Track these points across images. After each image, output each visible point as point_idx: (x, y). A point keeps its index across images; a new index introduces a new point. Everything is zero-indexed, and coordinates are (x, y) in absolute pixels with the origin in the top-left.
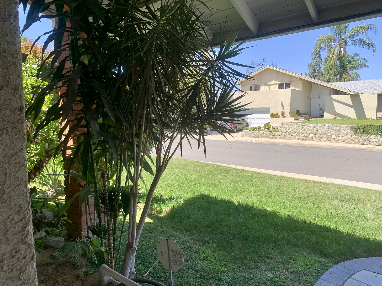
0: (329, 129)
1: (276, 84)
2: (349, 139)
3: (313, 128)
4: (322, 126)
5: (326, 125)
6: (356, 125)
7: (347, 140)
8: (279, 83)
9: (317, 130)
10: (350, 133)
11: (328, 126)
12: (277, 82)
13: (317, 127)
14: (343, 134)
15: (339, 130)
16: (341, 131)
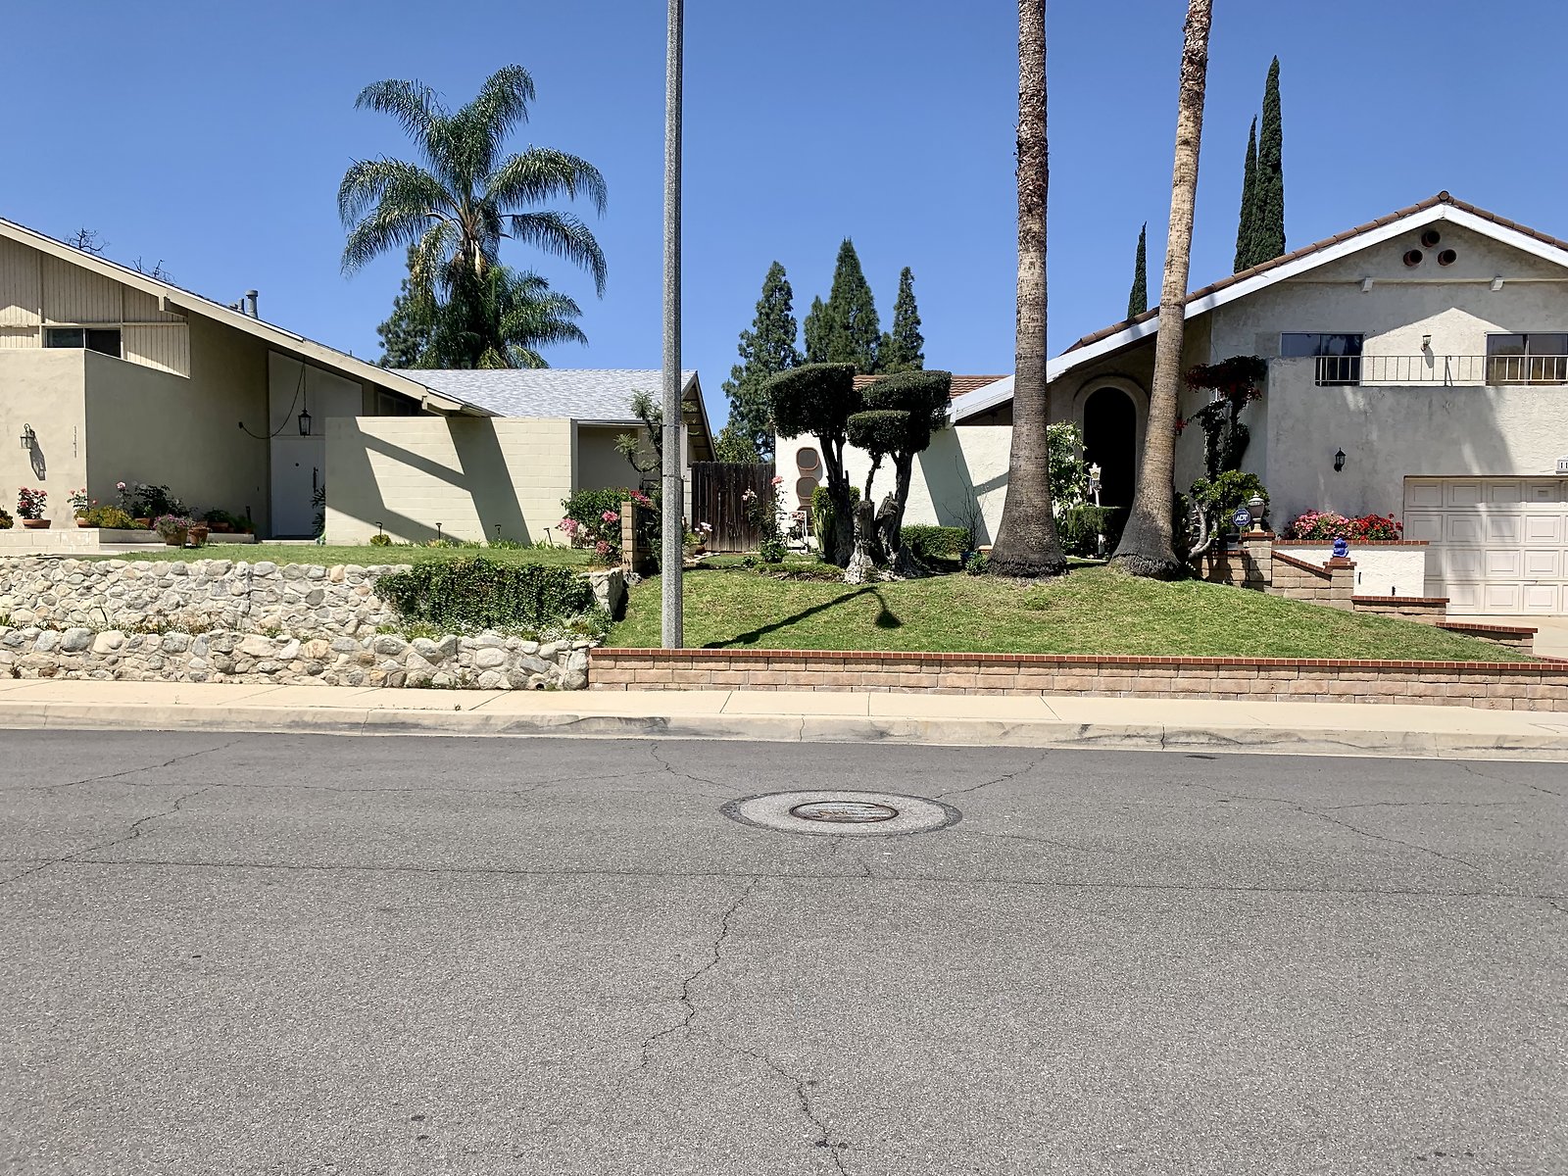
0: (255, 596)
1: (30, 331)
2: (343, 657)
3: (153, 590)
4: (210, 577)
5: (238, 571)
6: (408, 568)
7: (335, 666)
8: (50, 323)
9: (178, 605)
10: (376, 619)
11: (251, 576)
12: (35, 320)
13: (179, 585)
14: (336, 626)
15: (315, 600)
16: (324, 603)
